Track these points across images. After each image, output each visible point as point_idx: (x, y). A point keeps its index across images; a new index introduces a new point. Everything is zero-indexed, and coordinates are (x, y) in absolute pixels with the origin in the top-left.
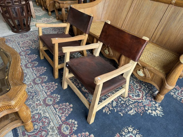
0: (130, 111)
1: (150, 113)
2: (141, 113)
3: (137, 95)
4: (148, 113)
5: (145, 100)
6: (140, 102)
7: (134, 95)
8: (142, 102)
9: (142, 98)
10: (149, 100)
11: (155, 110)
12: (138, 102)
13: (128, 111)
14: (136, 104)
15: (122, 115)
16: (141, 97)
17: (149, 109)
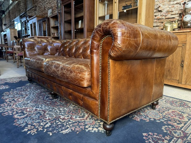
0: (64, 130)
1: (89, 130)
2: (77, 131)
3: (81, 116)
4: (87, 130)
5: (89, 120)
6: (82, 122)
7: (78, 116)
8: (85, 121)
9: (87, 118)
10: (94, 120)
11: (97, 128)
12: (79, 122)
13: (62, 130)
14: (76, 124)
15: (51, 134)
16: (85, 118)
17: (89, 127)
